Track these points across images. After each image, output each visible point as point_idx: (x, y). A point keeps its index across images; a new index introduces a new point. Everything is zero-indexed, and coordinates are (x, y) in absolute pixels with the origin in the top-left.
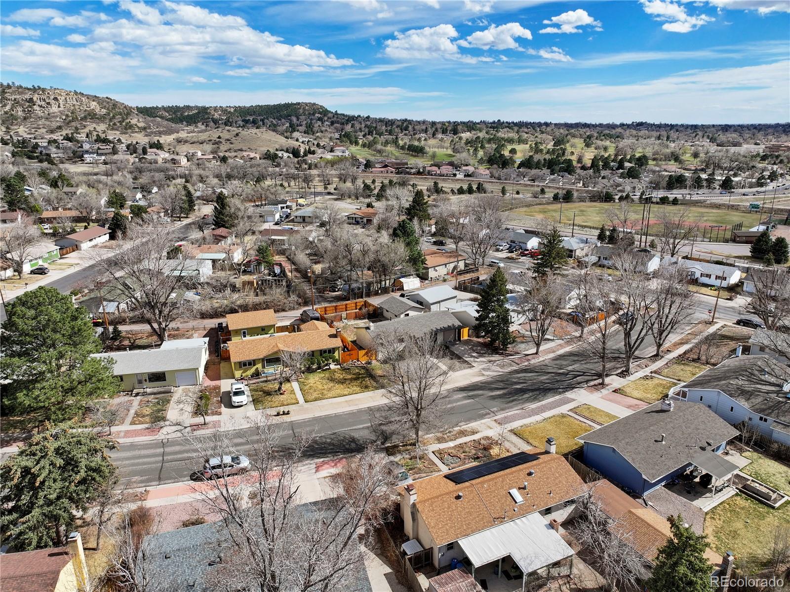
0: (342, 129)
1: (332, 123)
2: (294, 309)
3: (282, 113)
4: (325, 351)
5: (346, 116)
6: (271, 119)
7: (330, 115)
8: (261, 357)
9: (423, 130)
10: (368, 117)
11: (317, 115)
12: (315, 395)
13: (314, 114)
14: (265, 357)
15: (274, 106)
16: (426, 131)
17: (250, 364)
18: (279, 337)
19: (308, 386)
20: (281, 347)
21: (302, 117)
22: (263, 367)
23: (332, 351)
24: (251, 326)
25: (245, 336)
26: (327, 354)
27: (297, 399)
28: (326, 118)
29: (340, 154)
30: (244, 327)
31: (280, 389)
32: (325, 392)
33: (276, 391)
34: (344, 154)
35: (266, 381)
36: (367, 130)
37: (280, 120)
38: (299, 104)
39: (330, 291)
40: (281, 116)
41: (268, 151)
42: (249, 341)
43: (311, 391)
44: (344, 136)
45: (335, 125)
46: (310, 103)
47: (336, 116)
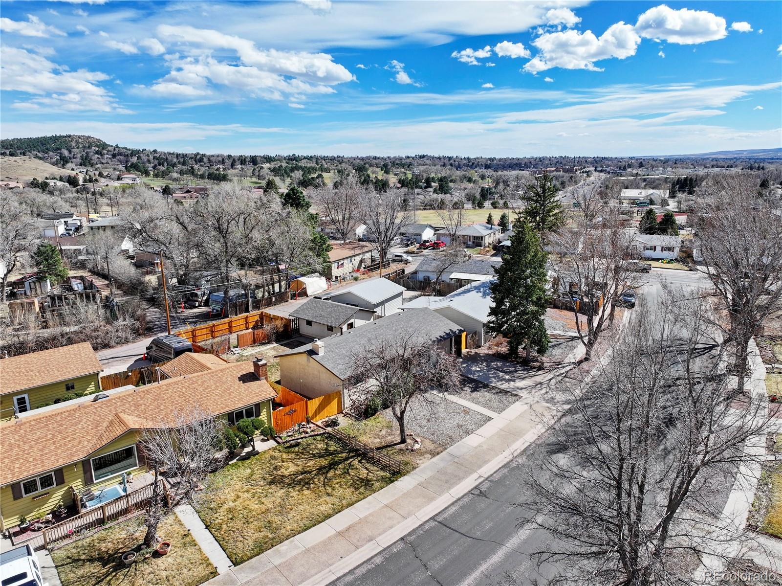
0: (127, 162)
1: (114, 156)
2: (127, 341)
3: (48, 146)
4: (239, 415)
5: (129, 150)
6: (35, 152)
7: (110, 148)
8: (81, 456)
9: (219, 162)
10: (155, 151)
11: (94, 148)
12: (252, 536)
13: (89, 147)
14: (90, 455)
15: (38, 139)
16: (223, 162)
17: (46, 481)
18: (121, 398)
19: (222, 512)
20: (133, 422)
21: (76, 151)
22: (88, 481)
23: (253, 411)
24: (38, 383)
25: (23, 409)
26: (245, 421)
27: (206, 561)
28: (105, 152)
29: (130, 182)
30: (19, 388)
31: (149, 539)
32: (277, 519)
33: (138, 549)
34: (135, 182)
35: (101, 522)
36: (156, 162)
37: (47, 153)
38: (70, 136)
39: (185, 308)
40: (47, 149)
41: (34, 179)
42: (38, 420)
43: (238, 524)
44: (131, 166)
45: (118, 157)
46: (83, 136)
47: (117, 149)
